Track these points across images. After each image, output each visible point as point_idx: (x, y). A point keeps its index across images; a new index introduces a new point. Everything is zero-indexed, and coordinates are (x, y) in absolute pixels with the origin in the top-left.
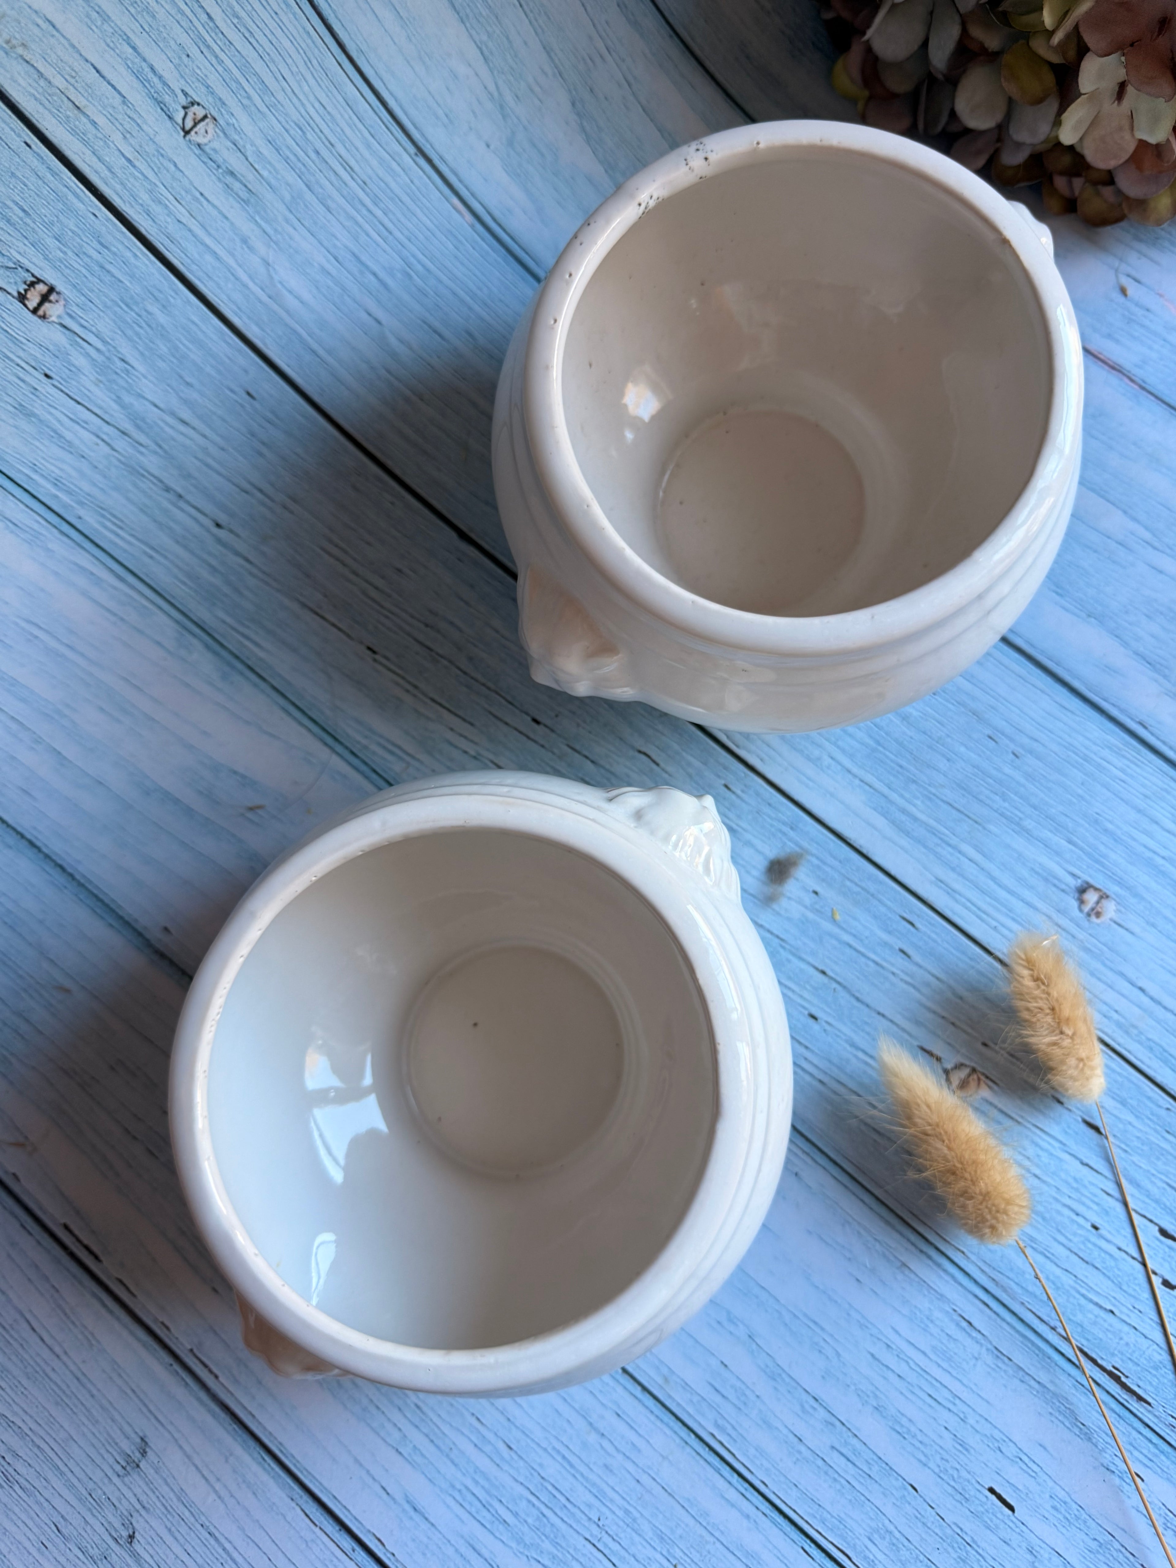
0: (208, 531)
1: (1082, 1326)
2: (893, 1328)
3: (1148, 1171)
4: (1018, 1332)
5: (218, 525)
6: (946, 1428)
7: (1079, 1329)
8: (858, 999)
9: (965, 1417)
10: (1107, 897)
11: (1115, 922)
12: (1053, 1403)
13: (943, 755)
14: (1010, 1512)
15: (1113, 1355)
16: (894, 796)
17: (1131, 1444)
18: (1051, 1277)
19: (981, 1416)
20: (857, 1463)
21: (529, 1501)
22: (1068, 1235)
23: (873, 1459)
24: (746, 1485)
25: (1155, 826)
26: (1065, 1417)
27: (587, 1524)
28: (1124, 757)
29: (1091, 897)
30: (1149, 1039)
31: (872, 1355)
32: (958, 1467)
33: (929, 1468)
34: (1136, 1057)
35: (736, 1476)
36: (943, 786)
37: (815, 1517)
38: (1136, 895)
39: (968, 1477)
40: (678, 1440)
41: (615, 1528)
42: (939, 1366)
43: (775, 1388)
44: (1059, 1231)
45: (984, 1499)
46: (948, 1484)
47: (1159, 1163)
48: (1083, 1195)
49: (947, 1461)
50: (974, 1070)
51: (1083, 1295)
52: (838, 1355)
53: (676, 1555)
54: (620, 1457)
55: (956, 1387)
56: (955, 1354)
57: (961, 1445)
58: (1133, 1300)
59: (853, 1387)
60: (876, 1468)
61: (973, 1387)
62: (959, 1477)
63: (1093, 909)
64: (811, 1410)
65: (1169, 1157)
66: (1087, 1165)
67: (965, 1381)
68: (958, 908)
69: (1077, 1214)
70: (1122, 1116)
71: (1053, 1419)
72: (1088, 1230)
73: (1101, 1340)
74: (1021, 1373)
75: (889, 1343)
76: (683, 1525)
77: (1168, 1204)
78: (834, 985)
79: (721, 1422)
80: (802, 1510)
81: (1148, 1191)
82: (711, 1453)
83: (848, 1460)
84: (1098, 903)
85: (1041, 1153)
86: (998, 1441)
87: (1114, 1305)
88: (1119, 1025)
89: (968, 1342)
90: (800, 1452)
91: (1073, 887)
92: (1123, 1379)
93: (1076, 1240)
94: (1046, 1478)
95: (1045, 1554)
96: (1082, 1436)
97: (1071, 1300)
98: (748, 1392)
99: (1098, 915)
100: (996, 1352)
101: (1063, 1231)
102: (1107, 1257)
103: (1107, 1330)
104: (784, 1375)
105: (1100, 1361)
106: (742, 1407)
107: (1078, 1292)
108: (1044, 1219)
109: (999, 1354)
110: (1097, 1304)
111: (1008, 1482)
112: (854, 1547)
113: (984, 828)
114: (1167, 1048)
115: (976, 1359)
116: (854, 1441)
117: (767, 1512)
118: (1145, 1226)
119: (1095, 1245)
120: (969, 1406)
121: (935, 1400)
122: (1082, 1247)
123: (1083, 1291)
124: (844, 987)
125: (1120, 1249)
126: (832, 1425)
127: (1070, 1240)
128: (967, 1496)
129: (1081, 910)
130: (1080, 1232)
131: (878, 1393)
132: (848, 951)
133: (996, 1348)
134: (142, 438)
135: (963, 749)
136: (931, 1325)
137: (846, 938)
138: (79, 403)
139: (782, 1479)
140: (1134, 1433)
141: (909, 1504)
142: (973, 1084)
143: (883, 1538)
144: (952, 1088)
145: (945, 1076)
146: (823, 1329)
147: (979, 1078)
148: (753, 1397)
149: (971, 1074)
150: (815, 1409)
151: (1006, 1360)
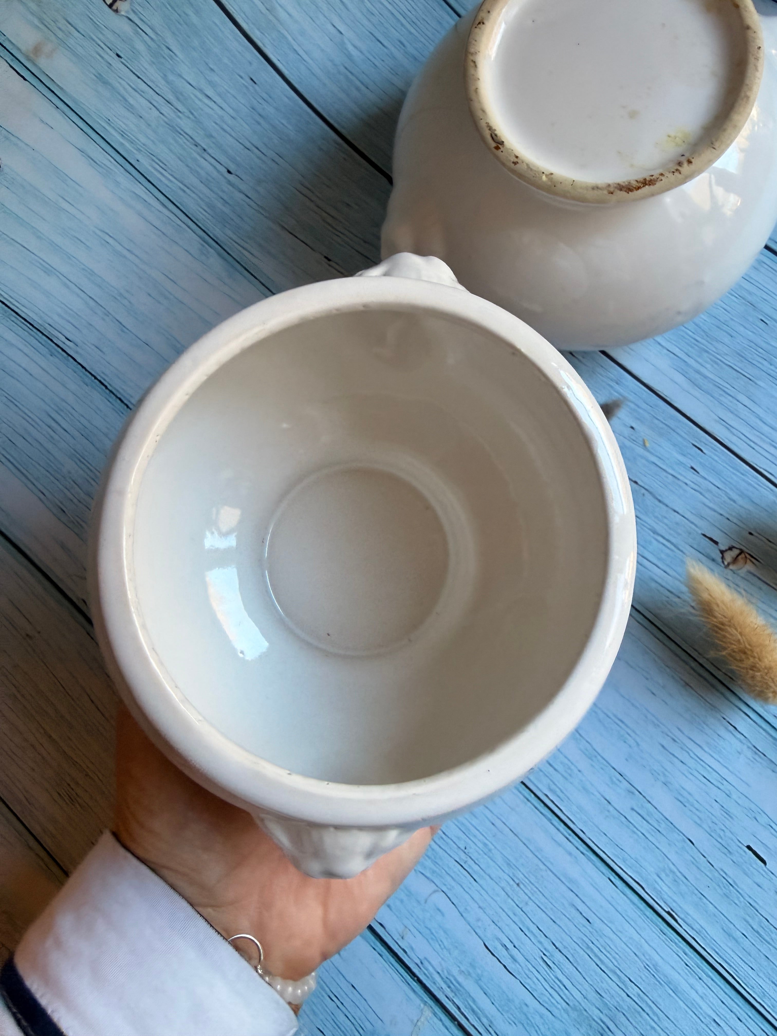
0: (222, 175)
2: (677, 727)
5: (229, 172)
6: (716, 801)
8: (660, 501)
9: (730, 793)
13: (728, 333)
14: (762, 865)
16: (691, 361)
19: (742, 794)
20: (650, 821)
23: (661, 819)
24: (570, 832)
27: (456, 850)
31: (663, 746)
32: (725, 829)
33: (703, 828)
35: (562, 825)
36: (726, 354)
37: (619, 858)
39: (732, 837)
41: (476, 854)
42: (712, 757)
43: (592, 765)
45: (743, 854)
46: (717, 841)
49: (716, 824)
50: (742, 552)
52: (638, 744)
53: (519, 877)
55: (724, 772)
56: (724, 749)
57: (727, 813)
59: (648, 768)
61: (737, 773)
62: (725, 836)
64: (617, 782)
67: (730, 768)
68: (734, 439)
75: (675, 738)
76: (524, 856)
78: (642, 490)
79: (553, 787)
80: (609, 851)
82: (545, 808)
83: (643, 818)
86: (755, 813)
89: (734, 741)
90: (608, 811)
98: (573, 767)
100: (754, 749)
104: (599, 757)
106: (568, 777)
109: (757, 751)
111: (761, 843)
112: (646, 881)
113: (755, 383)
115: (739, 753)
116: (648, 806)
117: (584, 851)
120: (733, 786)
121: (707, 779)
124: (650, 493)
126: (633, 793)
128: (731, 850)
131: (666, 773)
132: (653, 467)
133: (754, 747)
134: (180, 107)
135: (742, 329)
136: (706, 728)
137: (654, 459)
138: (139, 77)
139: (596, 829)
141: (688, 853)
142: (741, 561)
143: (667, 875)
144: (726, 563)
145: (721, 555)
146: (626, 725)
147: (746, 557)
148: (576, 771)
149: (740, 554)
150: (620, 782)
151: (762, 756)
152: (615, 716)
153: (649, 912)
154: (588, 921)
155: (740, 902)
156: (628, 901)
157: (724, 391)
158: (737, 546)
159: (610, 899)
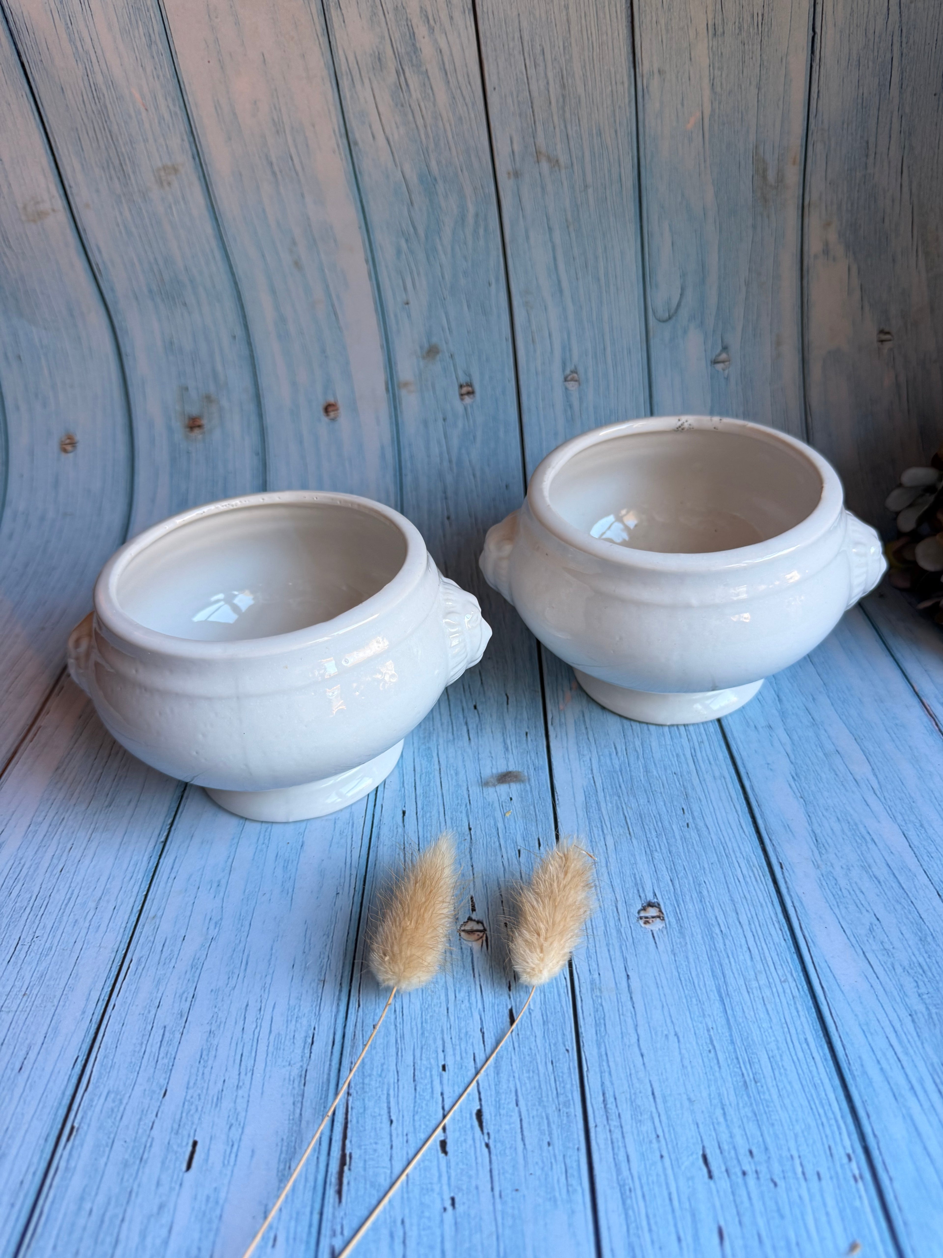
1: (365, 1110)
2: (275, 1004)
3: (514, 1072)
4: (329, 1074)
6: (224, 1081)
7: (361, 1111)
8: (470, 853)
9: (241, 1087)
10: (663, 919)
11: (653, 934)
12: (292, 1136)
13: (648, 798)
14: (185, 1169)
15: (360, 1147)
16: (601, 794)
17: (298, 1213)
18: (385, 1067)
19: (249, 1096)
20: (162, 1049)
21: (31, 898)
22: (424, 1055)
23: (171, 1054)
24: (107, 998)
25: (734, 914)
26: (287, 1151)
27: (31, 932)
28: (753, 871)
29: (652, 912)
30: (602, 1005)
31: (247, 1005)
32: (200, 1109)
33: (187, 1092)
34: (582, 1007)
35: (110, 989)
36: (631, 808)
37: (106, 1050)
38: (682, 933)
39: (196, 1121)
40: (116, 947)
41: (36, 948)
42: (268, 1046)
43: (186, 972)
44: (422, 1048)
45: (184, 1144)
46: (182, 1113)
47: (526, 1075)
48: (460, 1045)
49: (200, 1099)
50: (484, 930)
51: (388, 1095)
52: (234, 988)
53: (33, 991)
54: (87, 924)
55: (260, 1065)
56: (284, 1050)
57: (218, 1099)
58: (411, 1129)
59: (216, 1010)
60: (166, 1061)
61: (267, 1076)
62: (192, 1116)
63: (647, 918)
64: (184, 998)
65: (536, 1078)
66: (483, 1033)
67: (268, 1068)
69: (443, 1051)
70: (535, 1028)
71: (280, 1144)
72: (438, 1065)
73: (365, 1130)
74: (300, 1099)
75: (262, 1009)
76: (57, 982)
77: (503, 1102)
78: (468, 838)
79: (143, 960)
80: (107, 1038)
81: (499, 1082)
82: (118, 967)
83: (161, 1042)
84: (653, 917)
85: (466, 1002)
86: (237, 1119)
87: (398, 1120)
88: (592, 982)
89: (299, 1051)
90: (149, 1012)
91: (648, 899)
92: (346, 1168)
93: (424, 1062)
94: (229, 1173)
95: (165, 1219)
96: (280, 1174)
97: (379, 1090)
98: (173, 961)
99: (646, 922)
100: (304, 1072)
101: (424, 1050)
102: (430, 1090)
103: (375, 1129)
104: (198, 971)
105: (347, 1142)
106: (161, 964)
107: (388, 1090)
108: (423, 1034)
109: (303, 1076)
110: (389, 1108)
111: (209, 1150)
112: (96, 1087)
113: (631, 839)
114: (607, 1018)
115: (289, 1064)
116: (178, 1035)
117: (94, 1021)
118: (473, 1099)
119: (431, 1076)
120: (251, 1083)
121: (241, 1060)
122: (423, 1069)
123: (391, 1092)
124: (471, 843)
125: (442, 1094)
126: (181, 1016)
127: (421, 1059)
128: (180, 1131)
129: (639, 912)
130: (432, 1061)
131: (222, 1025)
132: (494, 831)
133: (306, 1071)
135: (662, 803)
136: (294, 1022)
137: (500, 825)
139: (124, 1015)
140: (308, 1209)
141: (151, 1099)
142: (475, 936)
143: (114, 1101)
144: (462, 928)
145: (466, 920)
146: (246, 970)
147: (482, 937)
148: (171, 965)
149: (481, 931)
150: (186, 1000)
151: (303, 1082)
152: (248, 956)
153: (62, 1112)
154: (21, 1069)
155: (128, 1180)
156: (63, 1087)
157: (602, 826)
158: (485, 925)
159: (56, 1070)
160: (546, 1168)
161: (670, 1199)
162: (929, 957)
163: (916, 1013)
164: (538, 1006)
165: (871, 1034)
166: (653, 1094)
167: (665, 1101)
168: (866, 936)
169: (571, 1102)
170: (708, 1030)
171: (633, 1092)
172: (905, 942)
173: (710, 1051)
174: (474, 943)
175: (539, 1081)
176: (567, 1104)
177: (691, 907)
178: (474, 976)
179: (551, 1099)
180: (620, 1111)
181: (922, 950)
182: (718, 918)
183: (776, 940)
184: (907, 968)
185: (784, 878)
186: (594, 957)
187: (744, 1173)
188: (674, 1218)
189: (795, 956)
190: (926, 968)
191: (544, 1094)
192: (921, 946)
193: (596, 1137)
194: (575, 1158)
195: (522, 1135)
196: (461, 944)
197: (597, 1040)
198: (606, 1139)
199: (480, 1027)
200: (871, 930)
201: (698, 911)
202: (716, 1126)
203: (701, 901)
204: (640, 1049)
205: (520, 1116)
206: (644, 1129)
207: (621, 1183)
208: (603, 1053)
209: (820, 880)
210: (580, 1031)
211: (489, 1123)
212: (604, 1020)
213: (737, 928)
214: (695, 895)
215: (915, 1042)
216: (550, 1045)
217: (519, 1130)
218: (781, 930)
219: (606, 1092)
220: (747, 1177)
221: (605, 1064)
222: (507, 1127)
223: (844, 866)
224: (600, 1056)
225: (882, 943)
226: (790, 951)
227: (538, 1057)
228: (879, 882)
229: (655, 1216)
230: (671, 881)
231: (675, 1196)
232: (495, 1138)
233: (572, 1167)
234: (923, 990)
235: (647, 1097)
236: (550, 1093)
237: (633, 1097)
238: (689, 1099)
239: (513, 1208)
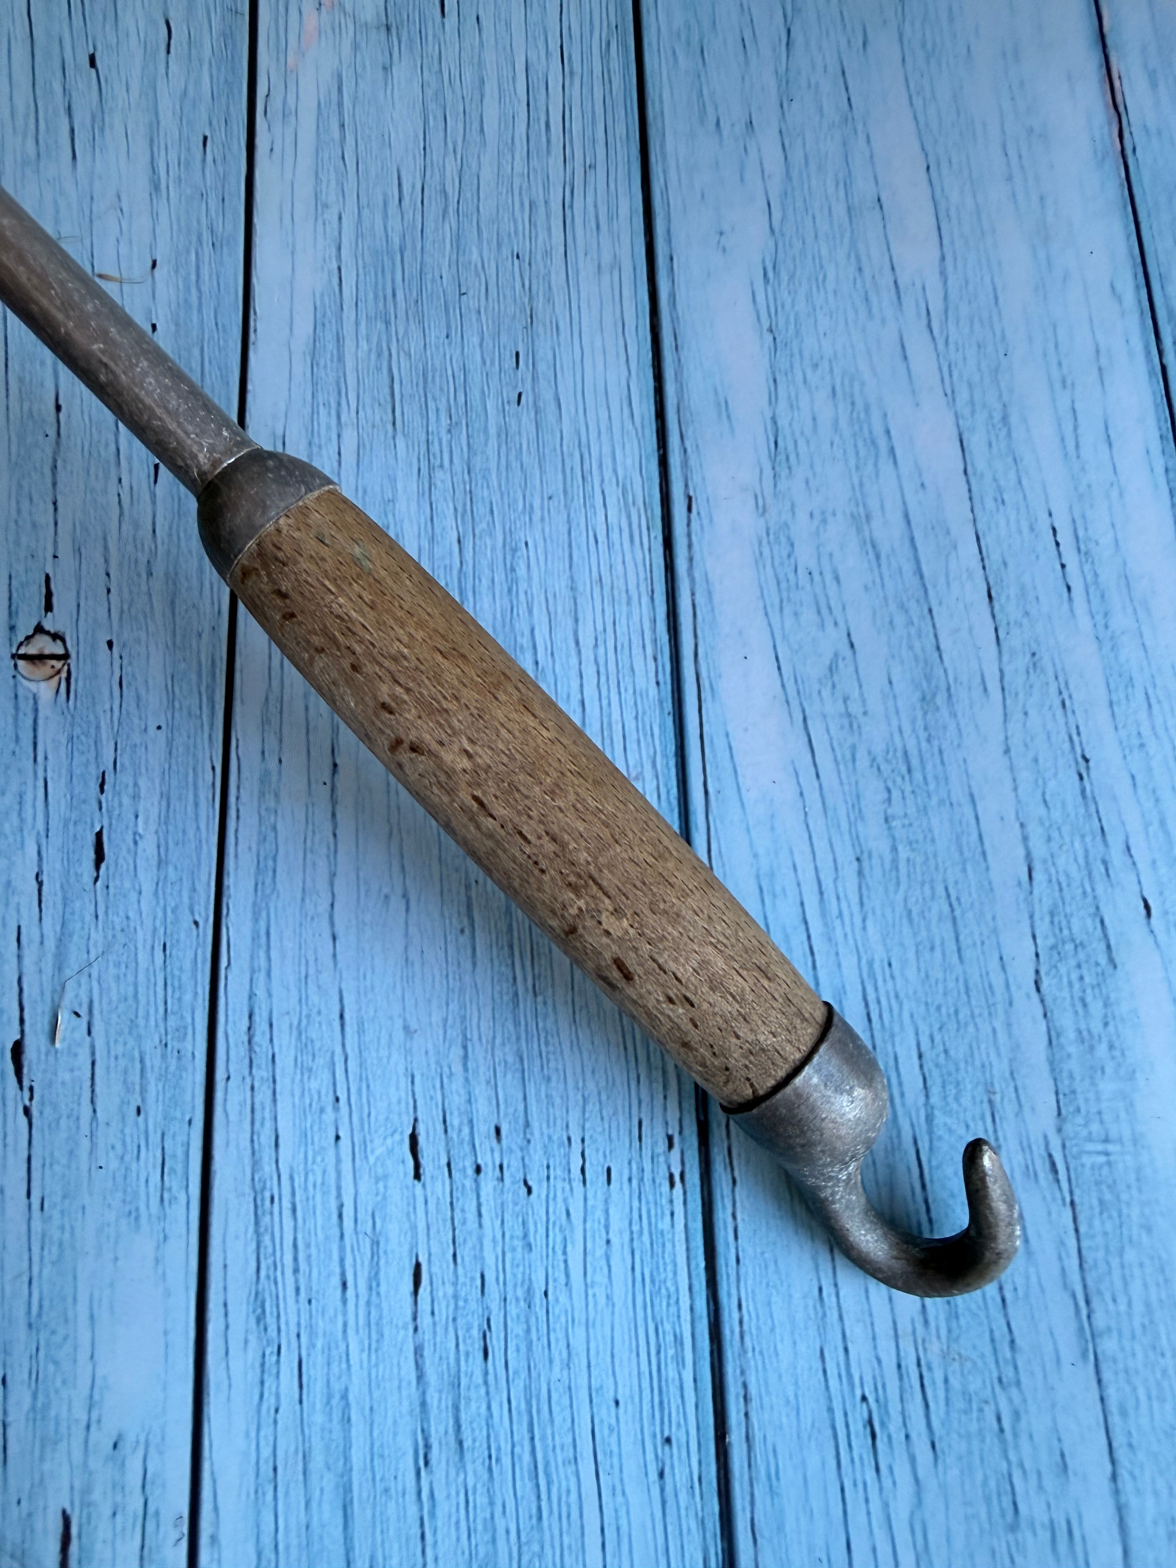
160: (127, 1158)
161: (340, 1216)
162: (929, 740)
163: (870, 856)
164: (153, 827)
165: (774, 896)
166: (342, 1016)
167: (361, 1030)
168: (820, 683)
169: (190, 1031)
170: (468, 887)
171: (304, 1013)
172: (891, 703)
173: (462, 931)
174: (43, 685)
175: (136, 985)
176: (181, 1032)
177: (486, 606)
178: (35, 760)
179: (153, 1023)
180: (276, 1050)
181: (920, 723)
182: (537, 632)
183: (641, 683)
184: (880, 759)
185: (689, 535)
186: (275, 721)
187: (478, 1170)
188: (342, 1249)
189: (669, 721)
190: (915, 762)
191: (141, 1013)
192: (919, 714)
193: (225, 1100)
194: (181, 1138)
195: (93, 1091)
196: (16, 686)
197: (255, 904)
198: (242, 1104)
199: (36, 870)
200: (832, 669)
201: (499, 615)
202: (445, 1080)
203: (510, 590)
204: (332, 924)
205: (93, 1054)
206: (314, 1085)
207: (258, 1187)
208: (263, 932)
209: (760, 544)
210: (226, 882)
211: (34, 1067)
212: (275, 861)
213: (568, 656)
214: (500, 577)
215: (852, 915)
216: (165, 913)
217: (89, 1083)
218: (655, 659)
219: (256, 1010)
220: (482, 1175)
221: (262, 954)
222: (67, 1077)
223: (816, 513)
224: (255, 938)
225: (846, 700)
226: (662, 709)
227: (140, 934)
228: (878, 557)
229: (308, 1246)
230: (459, 541)
231: (348, 1212)
232: (42, 1097)
233: (174, 1156)
234: (896, 808)
235: (330, 1024)
236: (152, 1011)
237: (304, 1023)
238: (406, 1028)
239: (62, 1228)
